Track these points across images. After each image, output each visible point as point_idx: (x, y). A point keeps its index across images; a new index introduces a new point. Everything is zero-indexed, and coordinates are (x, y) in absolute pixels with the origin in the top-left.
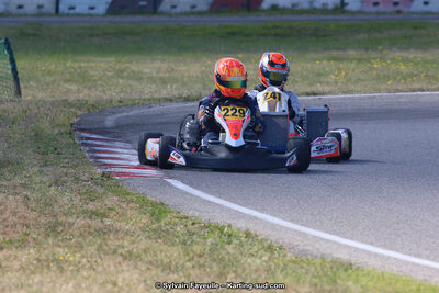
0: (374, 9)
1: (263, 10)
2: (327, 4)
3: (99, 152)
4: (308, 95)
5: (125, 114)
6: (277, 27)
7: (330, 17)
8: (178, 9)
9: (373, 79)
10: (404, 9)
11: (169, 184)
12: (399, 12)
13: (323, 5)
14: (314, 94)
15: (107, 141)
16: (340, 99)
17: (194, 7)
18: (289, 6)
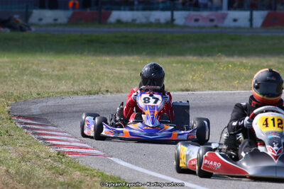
0: (196, 24)
1: (111, 24)
2: (159, 20)
3: (42, 134)
4: (183, 91)
5: (44, 104)
6: (126, 37)
7: (164, 29)
8: (44, 22)
9: (222, 79)
10: (220, 25)
11: (113, 162)
12: (216, 27)
13: (156, 20)
14: (187, 90)
15: (41, 125)
16: (208, 94)
17: (56, 20)
18: (130, 20)
